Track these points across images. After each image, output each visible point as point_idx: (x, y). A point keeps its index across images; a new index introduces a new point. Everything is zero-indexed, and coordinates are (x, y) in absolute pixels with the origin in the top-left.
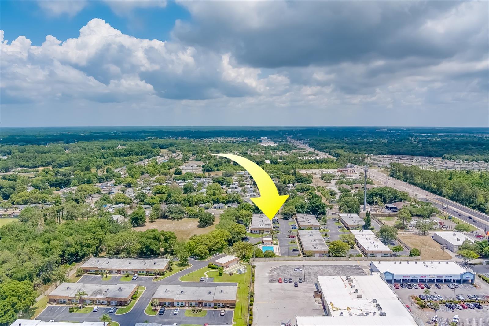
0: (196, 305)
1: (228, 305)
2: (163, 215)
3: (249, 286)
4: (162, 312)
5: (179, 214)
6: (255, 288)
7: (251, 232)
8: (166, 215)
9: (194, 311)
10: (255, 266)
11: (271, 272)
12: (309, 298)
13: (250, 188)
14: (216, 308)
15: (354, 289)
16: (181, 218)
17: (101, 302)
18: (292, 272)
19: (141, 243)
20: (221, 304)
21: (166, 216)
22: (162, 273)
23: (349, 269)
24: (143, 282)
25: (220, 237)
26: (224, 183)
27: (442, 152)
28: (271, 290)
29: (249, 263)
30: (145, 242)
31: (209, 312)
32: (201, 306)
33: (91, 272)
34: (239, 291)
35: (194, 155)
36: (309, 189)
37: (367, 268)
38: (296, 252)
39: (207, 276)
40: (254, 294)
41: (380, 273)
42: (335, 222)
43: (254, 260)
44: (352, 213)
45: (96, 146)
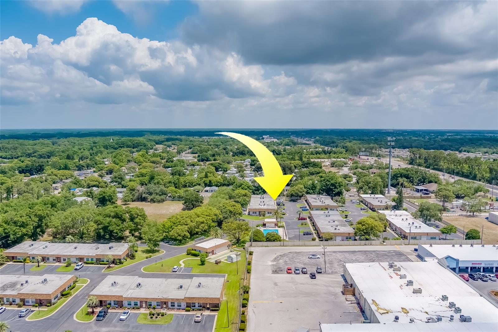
0: (157, 305)
1: (208, 306)
2: (140, 197)
3: (243, 278)
4: (101, 316)
5: (160, 195)
6: (251, 281)
7: (249, 215)
8: (143, 196)
9: (153, 315)
10: (253, 252)
11: (275, 260)
12: (335, 295)
13: (250, 173)
14: (189, 311)
15: (405, 281)
16: (163, 201)
17: (11, 300)
18: (305, 259)
19: (97, 222)
20: (197, 305)
21: (144, 198)
22: (118, 261)
23: (387, 255)
24: (88, 273)
25: (206, 215)
26: (220, 170)
27: (457, 147)
28: (276, 284)
29: (244, 249)
30: (102, 221)
31: (178, 317)
32: (166, 308)
33: (19, 259)
34: (227, 285)
35: (191, 148)
36: (320, 173)
37: (412, 255)
38: (309, 236)
39: (183, 266)
40: (249, 288)
41: (437, 258)
42: (355, 204)
43: (251, 245)
44: (376, 194)
45: (87, 141)
